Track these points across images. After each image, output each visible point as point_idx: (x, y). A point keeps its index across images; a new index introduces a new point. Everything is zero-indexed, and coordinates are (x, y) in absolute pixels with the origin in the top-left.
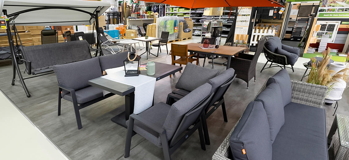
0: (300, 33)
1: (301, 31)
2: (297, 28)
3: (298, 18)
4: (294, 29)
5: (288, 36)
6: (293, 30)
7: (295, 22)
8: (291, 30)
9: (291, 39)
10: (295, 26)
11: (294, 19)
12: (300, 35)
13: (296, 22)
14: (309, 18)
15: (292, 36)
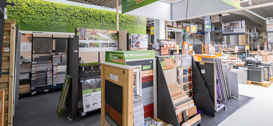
0: (46, 80)
1: (46, 77)
2: (38, 72)
3: (35, 56)
4: (33, 75)
5: (25, 88)
6: (30, 76)
7: (31, 63)
8: (26, 77)
9: (33, 93)
10: (34, 70)
11: (28, 57)
12: (46, 84)
13: (33, 63)
14: (52, 56)
15: (33, 88)
